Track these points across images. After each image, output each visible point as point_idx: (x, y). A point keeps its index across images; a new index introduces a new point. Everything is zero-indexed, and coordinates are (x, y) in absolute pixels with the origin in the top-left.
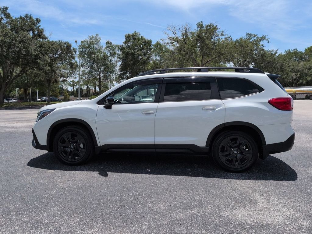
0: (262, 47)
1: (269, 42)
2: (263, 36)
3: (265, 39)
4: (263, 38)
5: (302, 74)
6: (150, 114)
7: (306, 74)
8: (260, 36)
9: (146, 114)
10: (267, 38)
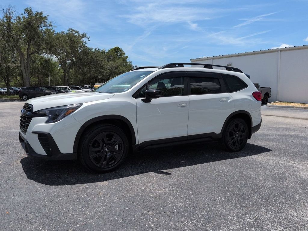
0: (85, 44)
1: (89, 40)
2: (84, 33)
3: (85, 37)
4: (84, 36)
5: (112, 72)
6: (184, 106)
7: (114, 72)
8: (81, 33)
9: (181, 107)
10: (87, 36)
